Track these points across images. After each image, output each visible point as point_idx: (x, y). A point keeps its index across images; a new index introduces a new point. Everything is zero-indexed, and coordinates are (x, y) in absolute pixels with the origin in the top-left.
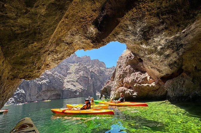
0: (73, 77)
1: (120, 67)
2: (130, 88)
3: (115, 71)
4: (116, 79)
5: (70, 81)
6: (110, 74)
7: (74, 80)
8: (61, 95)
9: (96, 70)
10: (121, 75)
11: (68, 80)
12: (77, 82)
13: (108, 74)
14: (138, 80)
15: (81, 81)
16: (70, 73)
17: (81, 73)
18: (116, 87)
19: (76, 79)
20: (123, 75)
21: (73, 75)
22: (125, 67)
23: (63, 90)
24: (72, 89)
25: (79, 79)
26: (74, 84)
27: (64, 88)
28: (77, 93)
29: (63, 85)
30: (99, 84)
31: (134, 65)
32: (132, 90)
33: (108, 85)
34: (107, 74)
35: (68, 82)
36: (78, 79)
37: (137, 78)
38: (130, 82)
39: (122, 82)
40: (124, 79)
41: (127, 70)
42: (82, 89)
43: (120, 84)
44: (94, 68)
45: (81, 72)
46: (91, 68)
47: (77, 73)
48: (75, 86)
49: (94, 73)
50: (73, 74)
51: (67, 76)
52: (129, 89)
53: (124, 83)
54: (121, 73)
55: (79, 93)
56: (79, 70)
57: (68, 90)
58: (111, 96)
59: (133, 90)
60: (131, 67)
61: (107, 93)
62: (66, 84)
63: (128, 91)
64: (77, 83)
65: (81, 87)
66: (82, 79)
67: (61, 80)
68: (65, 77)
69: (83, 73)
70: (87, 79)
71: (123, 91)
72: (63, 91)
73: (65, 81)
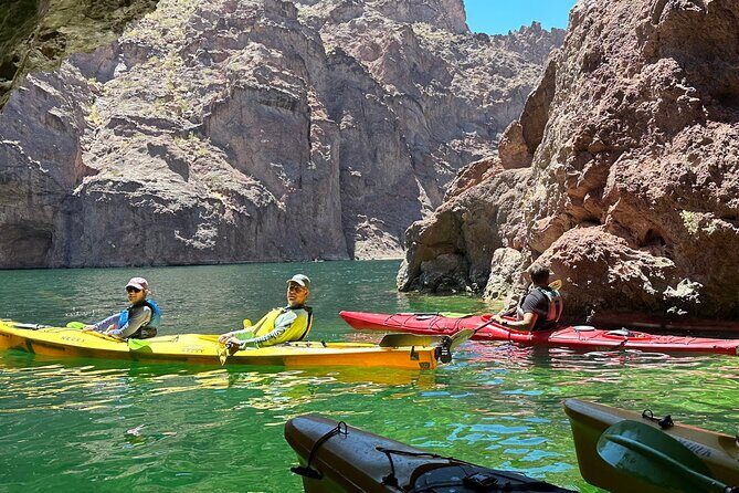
0: (164, 87)
1: (592, 63)
2: (651, 241)
3: (548, 86)
4: (547, 157)
5: (142, 120)
6: (496, 94)
7: (174, 118)
8: (60, 235)
9: (376, 48)
10: (593, 130)
11: (126, 109)
12: (202, 132)
13: (482, 86)
14: (725, 184)
15: (240, 130)
16: (142, 52)
17: (246, 59)
18: (543, 224)
19: (198, 108)
20: (607, 131)
21: (167, 74)
22: (632, 73)
23: (68, 197)
24: (153, 196)
25: (228, 114)
26: (179, 147)
27: (87, 180)
28: (202, 232)
29: (75, 148)
30: (393, 165)
31: (710, 58)
32: (661, 262)
33: (475, 190)
34: (468, 85)
35: (120, 125)
36: (215, 108)
37: (717, 173)
38: (657, 192)
39: (596, 191)
40: (613, 170)
41: (645, 93)
42: (242, 199)
43: (577, 201)
44: (362, 29)
45: (246, 53)
46: (335, 18)
47: (205, 57)
48: (180, 167)
49: (362, 70)
50: (168, 60)
51: (110, 76)
52: (641, 245)
53: (610, 201)
54: (597, 113)
55: (213, 232)
56: (222, 26)
57: (125, 201)
58: (495, 282)
59: (670, 263)
60: (679, 76)
61: (461, 253)
62: (107, 145)
63: (635, 265)
64: (203, 148)
65: (235, 179)
66: (249, 118)
67: (55, 102)
68: (98, 85)
69: (257, 59)
70: (296, 118)
71: (591, 262)
72: (73, 206)
73: (97, 113)
